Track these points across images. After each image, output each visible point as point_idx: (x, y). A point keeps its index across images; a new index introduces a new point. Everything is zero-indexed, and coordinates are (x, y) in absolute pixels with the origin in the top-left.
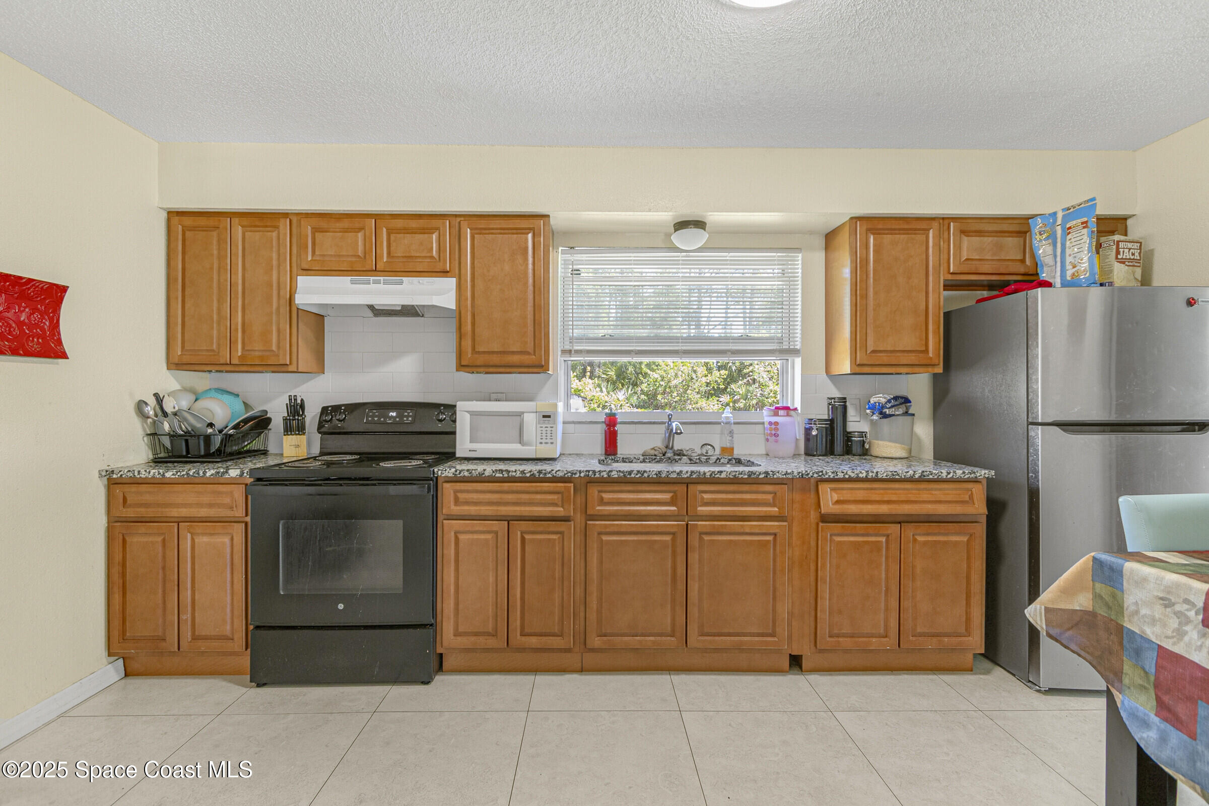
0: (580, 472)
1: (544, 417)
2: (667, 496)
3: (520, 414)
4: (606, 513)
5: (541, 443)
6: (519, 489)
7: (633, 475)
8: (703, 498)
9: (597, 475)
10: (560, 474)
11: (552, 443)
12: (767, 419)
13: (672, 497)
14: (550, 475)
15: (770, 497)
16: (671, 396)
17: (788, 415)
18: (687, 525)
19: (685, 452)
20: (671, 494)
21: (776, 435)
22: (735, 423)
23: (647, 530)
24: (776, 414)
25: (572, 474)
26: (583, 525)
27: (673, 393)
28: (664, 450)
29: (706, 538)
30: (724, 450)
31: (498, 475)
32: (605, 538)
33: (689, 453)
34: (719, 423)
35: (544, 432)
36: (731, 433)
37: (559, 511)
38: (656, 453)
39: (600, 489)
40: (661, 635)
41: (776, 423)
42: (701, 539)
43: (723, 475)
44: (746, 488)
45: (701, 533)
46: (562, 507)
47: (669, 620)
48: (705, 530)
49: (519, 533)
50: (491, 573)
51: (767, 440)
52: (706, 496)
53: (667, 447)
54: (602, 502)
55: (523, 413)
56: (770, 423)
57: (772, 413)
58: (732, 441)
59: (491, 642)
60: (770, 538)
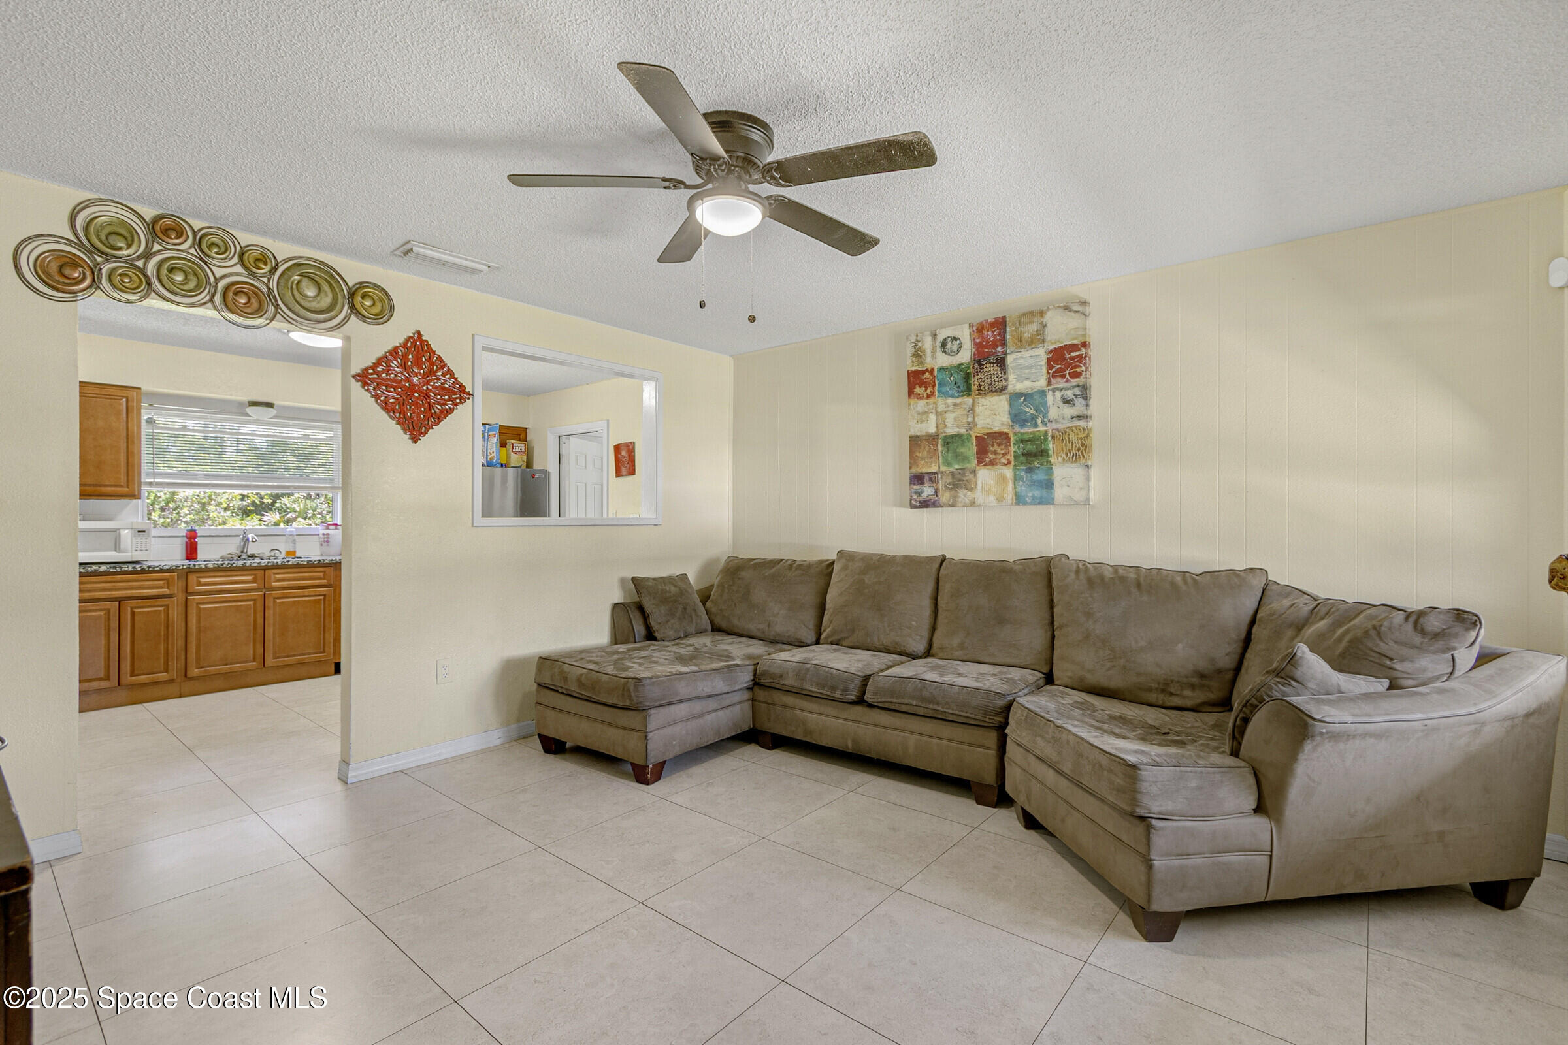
0: (183, 565)
1: (139, 532)
2: (250, 578)
3: (116, 531)
4: (203, 590)
5: (136, 550)
6: (130, 579)
7: (225, 566)
8: (276, 577)
9: (197, 567)
10: (167, 567)
11: (146, 550)
12: (321, 532)
13: (253, 578)
14: (158, 569)
15: (322, 574)
17: (336, 529)
18: (265, 594)
19: (257, 555)
20: (253, 576)
21: (328, 542)
22: (297, 535)
23: (236, 599)
24: (328, 528)
25: (177, 567)
26: (184, 600)
28: (240, 554)
29: (278, 601)
30: (288, 553)
31: (112, 570)
32: (202, 606)
33: (261, 555)
34: (284, 535)
35: (139, 543)
36: (294, 542)
37: (166, 591)
38: (233, 556)
39: (197, 575)
40: (246, 662)
41: (328, 534)
42: (274, 602)
43: (290, 563)
44: (306, 570)
45: (275, 598)
46: (168, 588)
47: (252, 652)
48: (276, 596)
49: (129, 609)
50: (103, 638)
51: (322, 545)
52: (277, 576)
53: (242, 552)
54: (199, 584)
55: (119, 529)
56: (324, 534)
57: (325, 528)
58: (295, 547)
59: (104, 684)
60: (322, 597)
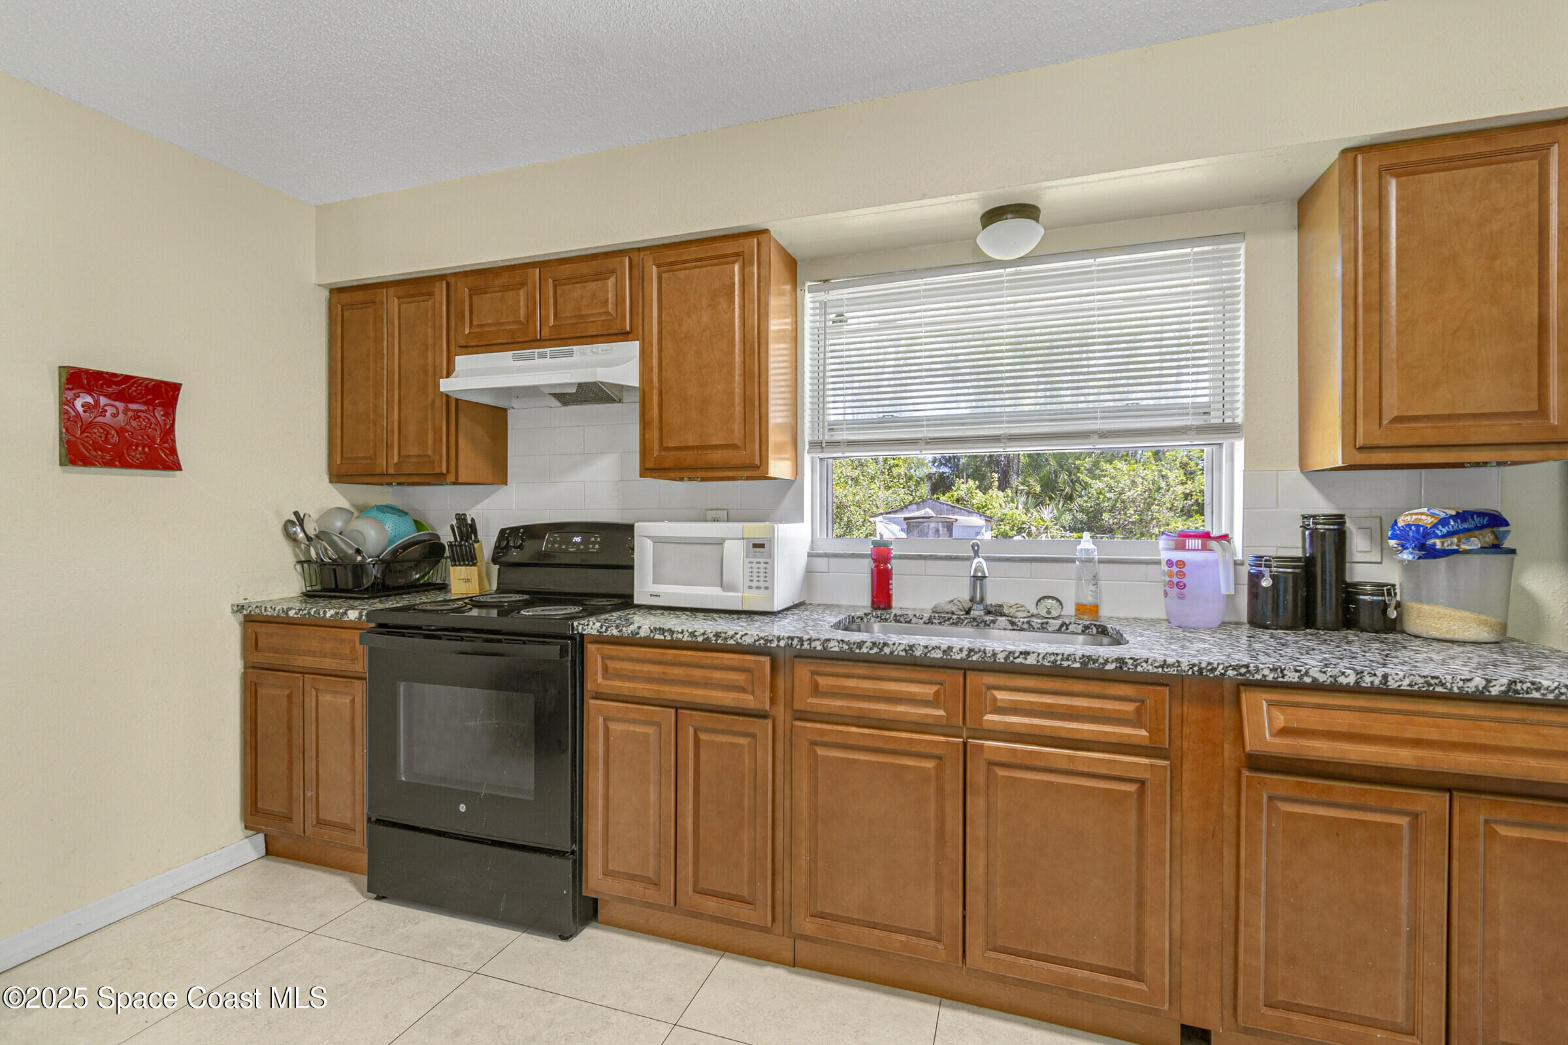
0: (779, 639)
1: (755, 546)
2: (929, 691)
3: (720, 542)
4: (822, 710)
5: (750, 587)
6: (689, 660)
7: (864, 650)
8: (995, 699)
9: (806, 646)
10: (748, 640)
11: (766, 588)
12: (1165, 556)
13: (937, 694)
14: (731, 642)
15: (1130, 707)
16: (1125, 514)
17: (1204, 548)
18: (965, 744)
19: (1006, 611)
20: (935, 688)
21: (1181, 586)
22: (1101, 561)
23: (891, 746)
24: (1181, 547)
25: (766, 640)
26: (788, 727)
27: (1128, 510)
28: (967, 605)
29: (1001, 772)
30: (1081, 609)
31: (658, 637)
32: (821, 752)
33: (1013, 611)
34: (1072, 561)
35: (755, 570)
36: (1095, 578)
37: (748, 701)
38: (954, 609)
39: (813, 668)
40: (918, 934)
41: (1181, 564)
42: (989, 774)
44: (1079, 686)
45: (991, 763)
46: (753, 693)
47: (931, 911)
48: (998, 758)
49: (691, 729)
50: (652, 788)
51: (1166, 594)
52: (1000, 695)
53: (972, 600)
54: (816, 690)
55: (724, 540)
56: (1170, 563)
57: (1172, 544)
58: (1097, 594)
59: (651, 894)
60: (1132, 788)
